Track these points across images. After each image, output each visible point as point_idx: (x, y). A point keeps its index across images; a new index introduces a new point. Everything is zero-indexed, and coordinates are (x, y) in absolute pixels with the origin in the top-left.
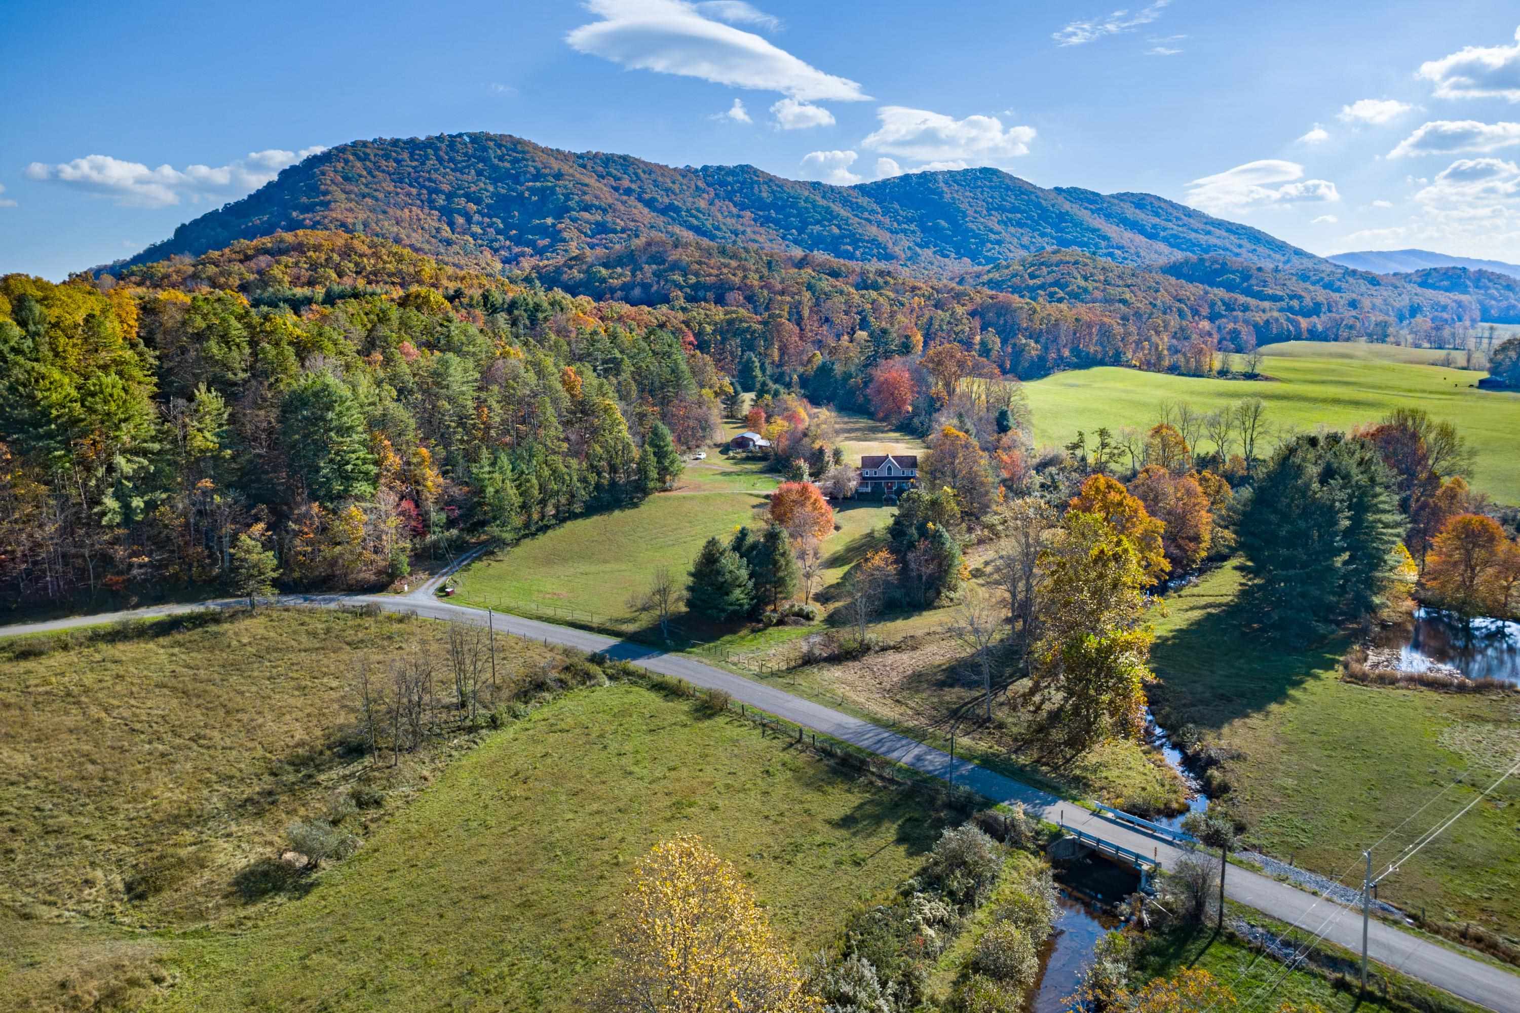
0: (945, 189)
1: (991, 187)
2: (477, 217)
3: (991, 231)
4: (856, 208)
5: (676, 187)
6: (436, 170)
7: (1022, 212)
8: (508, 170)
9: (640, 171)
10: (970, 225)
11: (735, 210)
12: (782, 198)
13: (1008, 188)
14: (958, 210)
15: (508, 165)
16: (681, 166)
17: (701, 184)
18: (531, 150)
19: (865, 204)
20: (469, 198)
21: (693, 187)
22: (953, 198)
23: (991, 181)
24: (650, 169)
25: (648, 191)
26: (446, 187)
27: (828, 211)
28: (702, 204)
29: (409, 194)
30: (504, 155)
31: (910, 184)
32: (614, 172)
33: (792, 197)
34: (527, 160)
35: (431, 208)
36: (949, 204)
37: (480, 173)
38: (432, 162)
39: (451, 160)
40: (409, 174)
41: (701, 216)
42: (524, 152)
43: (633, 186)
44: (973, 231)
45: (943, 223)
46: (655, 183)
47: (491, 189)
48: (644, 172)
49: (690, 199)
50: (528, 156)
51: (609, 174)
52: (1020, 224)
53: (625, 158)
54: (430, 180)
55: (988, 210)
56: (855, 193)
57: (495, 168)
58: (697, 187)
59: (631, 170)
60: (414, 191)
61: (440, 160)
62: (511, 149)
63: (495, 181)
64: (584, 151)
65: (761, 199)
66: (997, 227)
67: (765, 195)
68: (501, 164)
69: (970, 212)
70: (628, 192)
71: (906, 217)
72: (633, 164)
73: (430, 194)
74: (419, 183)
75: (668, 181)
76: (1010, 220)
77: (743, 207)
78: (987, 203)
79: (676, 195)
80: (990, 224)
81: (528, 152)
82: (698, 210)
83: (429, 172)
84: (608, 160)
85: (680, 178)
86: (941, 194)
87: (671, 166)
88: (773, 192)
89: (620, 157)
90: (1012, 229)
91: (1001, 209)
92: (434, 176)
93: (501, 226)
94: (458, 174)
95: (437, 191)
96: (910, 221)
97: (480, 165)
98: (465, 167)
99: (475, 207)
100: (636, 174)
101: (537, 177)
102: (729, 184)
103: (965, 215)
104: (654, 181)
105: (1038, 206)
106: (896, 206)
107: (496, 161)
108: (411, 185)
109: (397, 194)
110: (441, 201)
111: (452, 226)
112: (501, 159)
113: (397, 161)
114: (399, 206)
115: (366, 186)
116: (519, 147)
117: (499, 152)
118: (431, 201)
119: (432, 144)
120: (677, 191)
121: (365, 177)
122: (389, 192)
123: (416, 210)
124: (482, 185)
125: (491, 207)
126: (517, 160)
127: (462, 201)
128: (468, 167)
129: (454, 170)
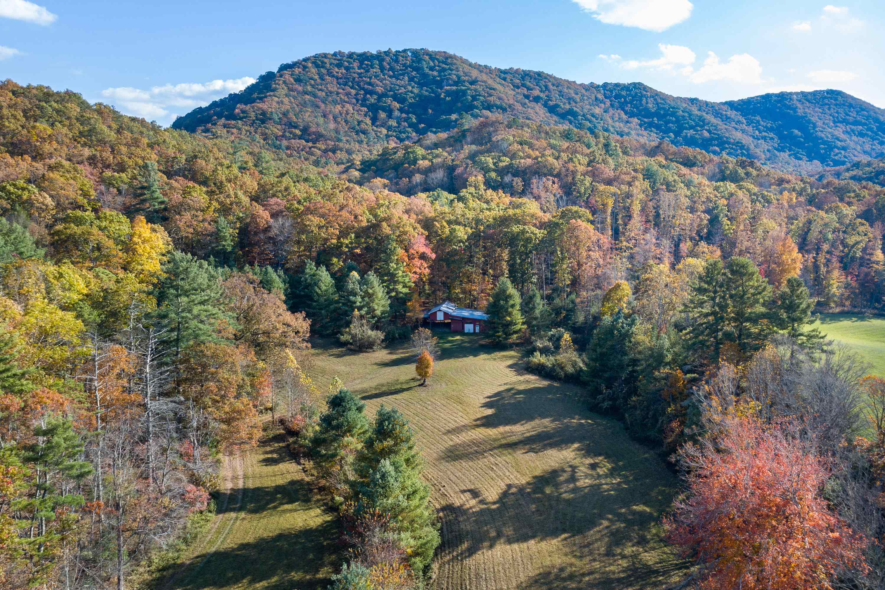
0: (799, 105)
1: (836, 105)
2: (397, 113)
3: (838, 139)
4: (727, 119)
5: (577, 98)
6: (376, 77)
7: (863, 125)
8: (434, 77)
9: (550, 84)
10: (819, 134)
12: (664, 109)
13: (851, 106)
14: (809, 122)
15: (435, 73)
18: (458, 63)
19: (733, 116)
20: (395, 98)
22: (805, 113)
23: (836, 100)
24: (558, 83)
25: (554, 99)
26: (380, 90)
27: (701, 119)
28: (597, 111)
29: (348, 94)
30: (435, 66)
31: (770, 101)
32: (528, 83)
33: (673, 108)
34: (451, 70)
36: (803, 117)
37: (411, 79)
38: (376, 70)
39: (391, 69)
40: (354, 79)
41: (593, 119)
42: (452, 64)
43: (542, 95)
44: (822, 138)
45: (796, 132)
46: (561, 94)
47: (416, 91)
48: (553, 85)
49: (588, 107)
50: (454, 67)
51: (524, 85)
52: (861, 135)
53: (539, 74)
54: (370, 84)
55: (834, 122)
56: (725, 107)
57: (425, 76)
58: (596, 98)
59: (542, 83)
60: (353, 92)
61: (382, 69)
62: (443, 62)
63: (420, 85)
64: (507, 68)
65: (647, 109)
66: (843, 136)
67: (650, 106)
68: (430, 72)
69: (820, 123)
70: (537, 99)
71: (766, 127)
72: (546, 78)
73: (366, 93)
74: (359, 86)
75: (572, 92)
76: (853, 131)
77: (632, 114)
78: (833, 117)
79: (576, 103)
80: (836, 133)
81: (455, 64)
82: (593, 116)
83: (370, 78)
84: (526, 75)
85: (583, 91)
86: (795, 109)
87: (579, 82)
88: (657, 104)
89: (535, 73)
90: (854, 138)
91: (845, 121)
92: (374, 80)
93: (414, 120)
94: (394, 80)
95: (372, 92)
96: (771, 129)
97: (414, 73)
98: (401, 75)
99: (398, 105)
100: (546, 86)
102: (623, 96)
103: (815, 126)
104: (560, 92)
105: (877, 120)
106: (758, 118)
107: (426, 70)
108: (352, 88)
109: (339, 93)
110: (372, 100)
111: (374, 120)
112: (432, 69)
113: (347, 69)
114: (335, 103)
115: (313, 86)
116: (449, 61)
117: (432, 64)
118: (364, 100)
119: (380, 57)
120: (578, 100)
121: (315, 80)
122: (331, 92)
123: (349, 107)
124: (410, 88)
125: (411, 105)
126: (444, 70)
127: (389, 100)
128: (403, 75)
129: (391, 77)
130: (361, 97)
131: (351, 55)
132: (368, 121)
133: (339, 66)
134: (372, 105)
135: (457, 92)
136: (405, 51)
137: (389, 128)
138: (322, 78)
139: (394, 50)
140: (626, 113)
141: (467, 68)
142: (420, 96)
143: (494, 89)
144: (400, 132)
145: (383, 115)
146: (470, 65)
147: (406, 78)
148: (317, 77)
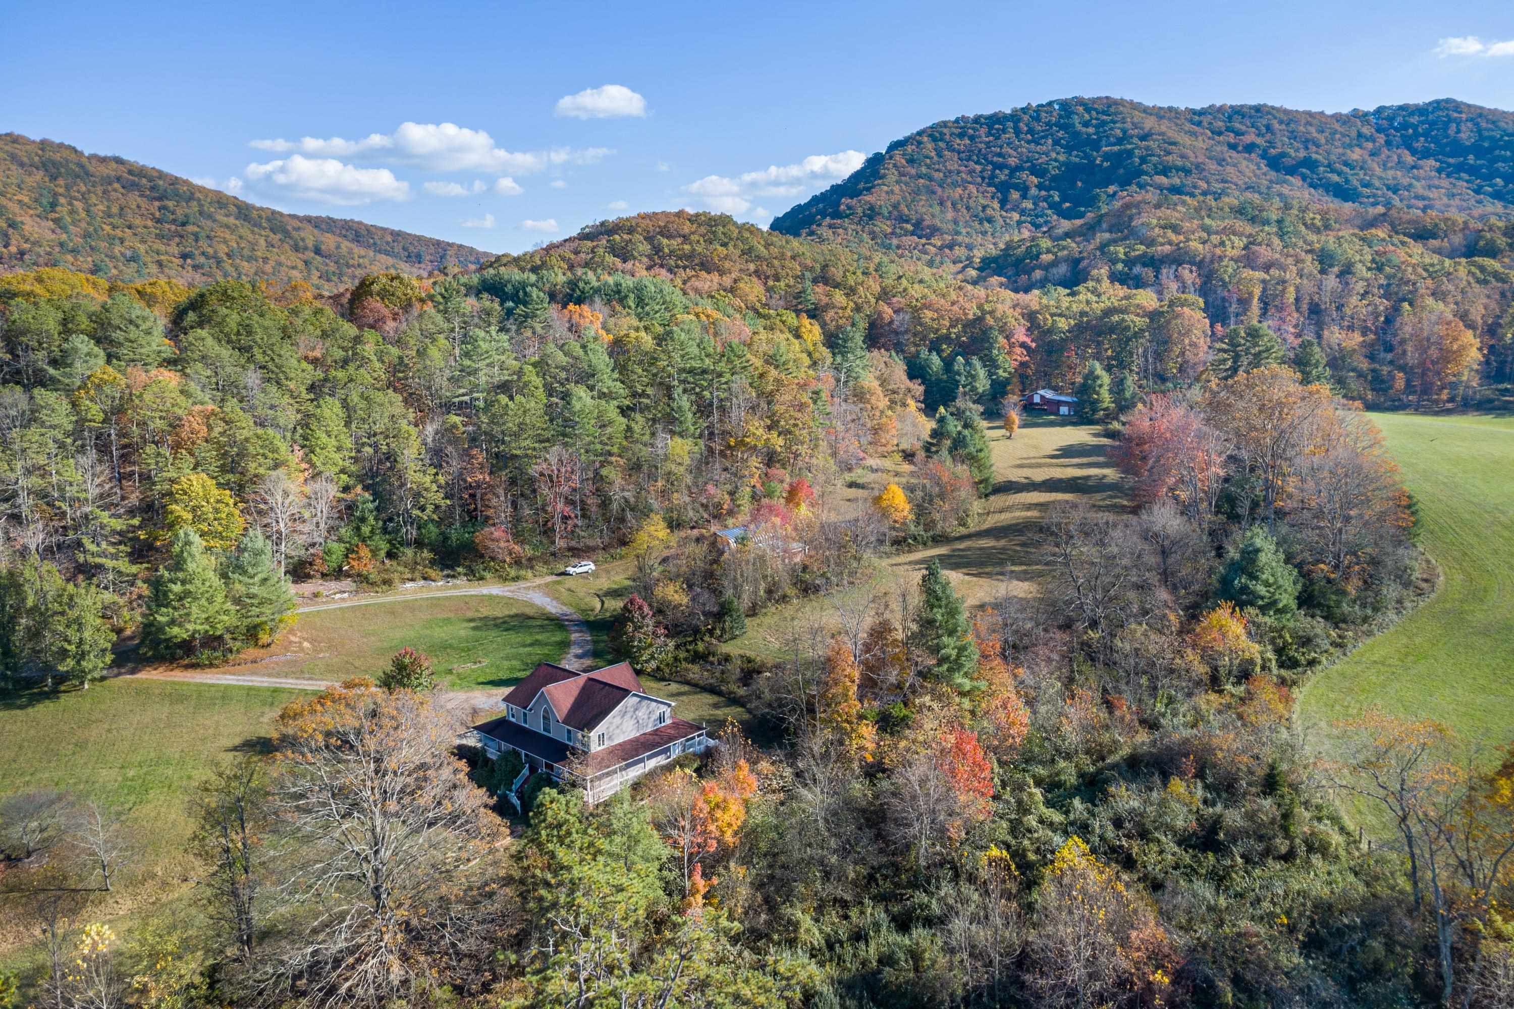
2: (1034, 191)
5: (1322, 137)
6: (1009, 144)
8: (1089, 135)
9: (1274, 121)
11: (1409, 159)
15: (1091, 130)
16: (1346, 110)
17: (1366, 130)
18: (1126, 110)
20: (1034, 171)
21: (1354, 134)
25: (1279, 145)
26: (1013, 161)
28: (1355, 155)
29: (971, 172)
30: (1091, 119)
32: (1239, 126)
35: (989, 185)
37: (1056, 142)
38: (1010, 134)
39: (1031, 131)
40: (980, 150)
41: (1346, 169)
42: (1116, 114)
43: (1259, 141)
46: (1293, 136)
47: (1062, 158)
48: (1281, 123)
49: (1340, 150)
50: (1119, 117)
51: (1229, 129)
54: (1000, 155)
57: (1076, 134)
58: (1360, 135)
59: (1262, 122)
60: (978, 168)
61: (1017, 132)
62: (1104, 113)
63: (1069, 149)
64: (1206, 106)
68: (1084, 129)
70: (1250, 148)
72: (1268, 113)
73: (995, 168)
74: (986, 159)
75: (1312, 130)
77: (1426, 154)
79: (1318, 146)
81: (1122, 113)
82: (1346, 164)
83: (1001, 147)
84: (1238, 112)
87: (1329, 112)
89: (1251, 107)
92: (1006, 150)
93: (1057, 199)
94: (1033, 146)
95: (1001, 167)
97: (1061, 133)
98: (1042, 137)
99: (1035, 180)
100: (1268, 128)
101: (1120, 141)
104: (1292, 131)
107: (1079, 127)
108: (977, 163)
109: (959, 172)
110: (1002, 176)
111: (1003, 203)
112: (1086, 124)
113: (972, 138)
114: (955, 185)
115: (928, 167)
116: (1112, 110)
117: (1087, 117)
118: (993, 177)
119: (1015, 117)
120: (1323, 141)
121: (931, 158)
122: (950, 172)
123: (972, 188)
124: (1054, 155)
125: (1054, 178)
126: (1103, 123)
127: (1024, 175)
128: (1045, 137)
129: (1028, 142)
130: (987, 174)
131: (977, 120)
132: (996, 205)
133: (961, 136)
134: (1002, 183)
135: (1119, 154)
136: (1050, 104)
137: (1023, 212)
138: (940, 155)
139: (1034, 105)
140: (1413, 152)
141: (1138, 116)
142: (1066, 164)
143: (1174, 144)
144: (1037, 216)
145: (1015, 195)
146: (1146, 110)
147: (1050, 141)
148: (933, 154)
